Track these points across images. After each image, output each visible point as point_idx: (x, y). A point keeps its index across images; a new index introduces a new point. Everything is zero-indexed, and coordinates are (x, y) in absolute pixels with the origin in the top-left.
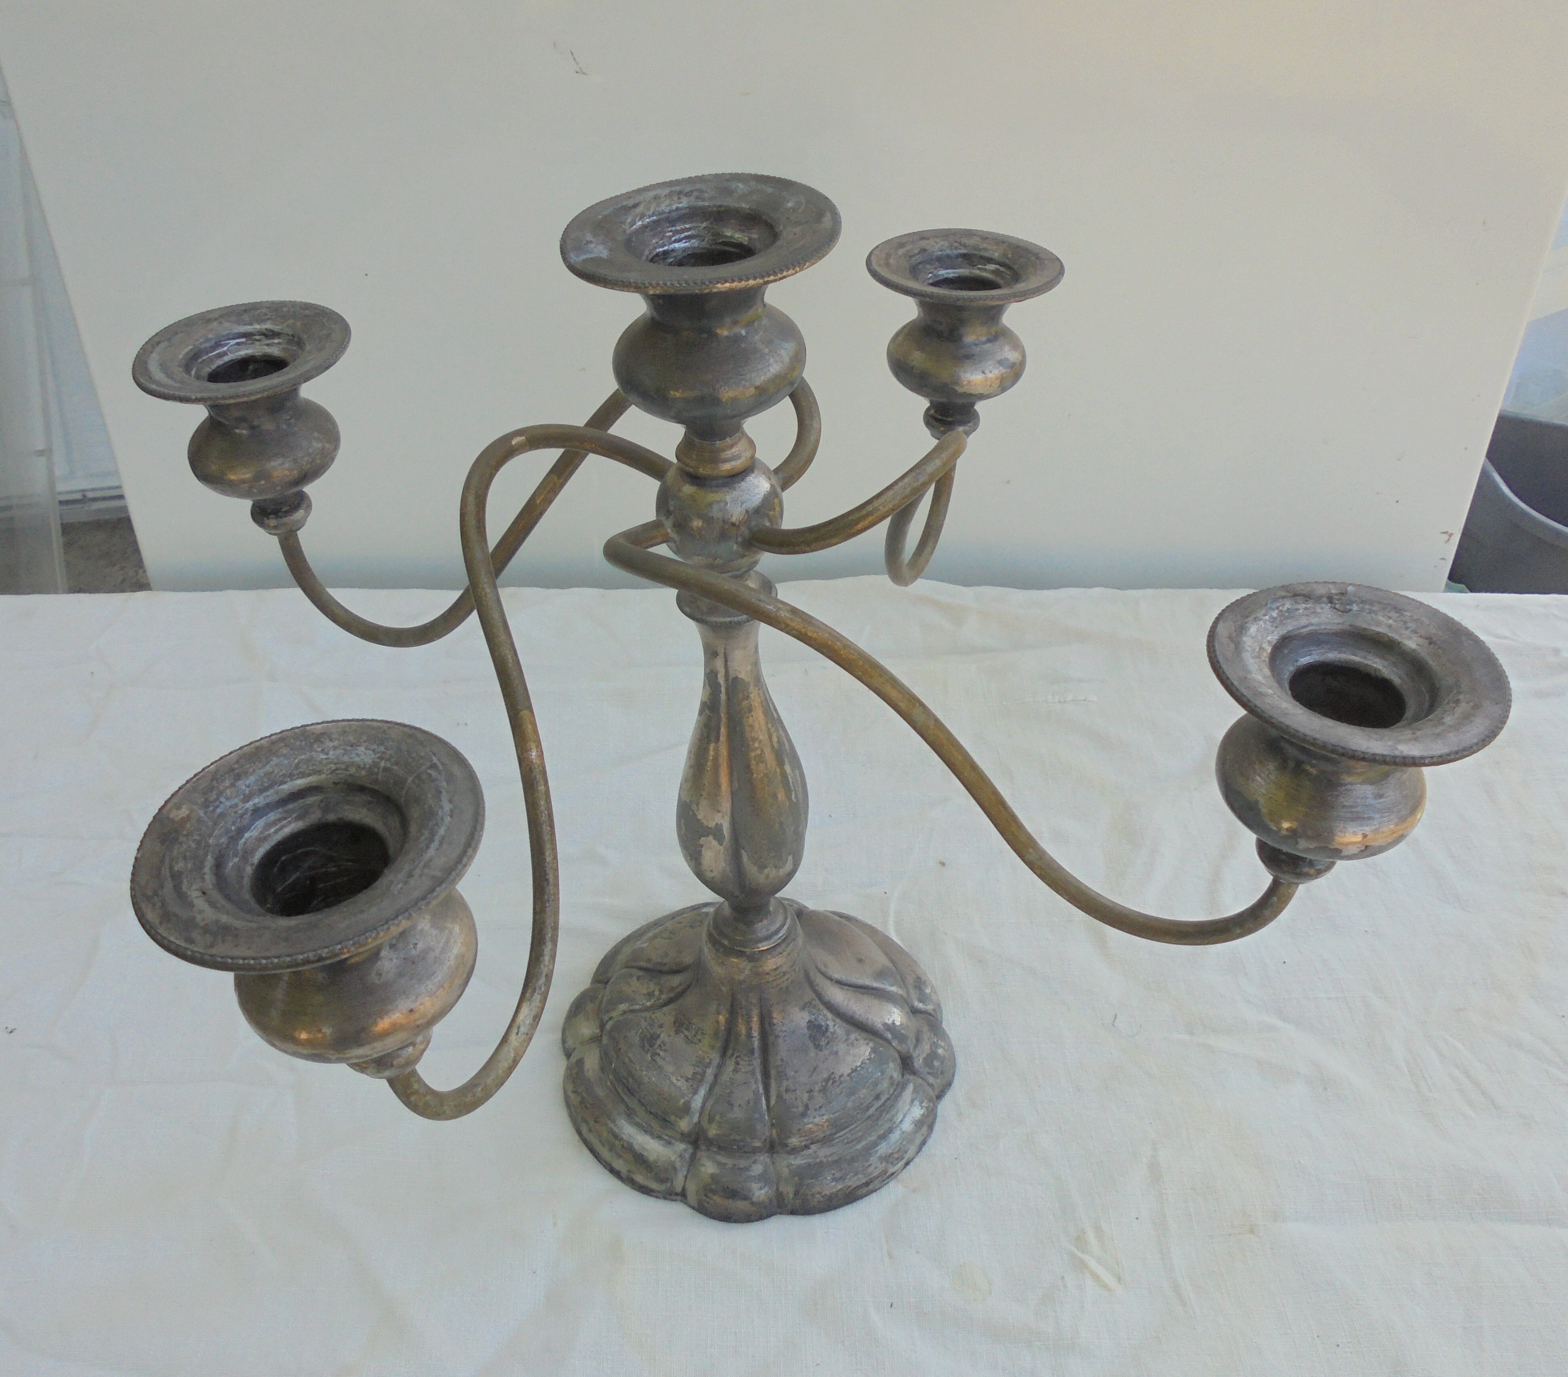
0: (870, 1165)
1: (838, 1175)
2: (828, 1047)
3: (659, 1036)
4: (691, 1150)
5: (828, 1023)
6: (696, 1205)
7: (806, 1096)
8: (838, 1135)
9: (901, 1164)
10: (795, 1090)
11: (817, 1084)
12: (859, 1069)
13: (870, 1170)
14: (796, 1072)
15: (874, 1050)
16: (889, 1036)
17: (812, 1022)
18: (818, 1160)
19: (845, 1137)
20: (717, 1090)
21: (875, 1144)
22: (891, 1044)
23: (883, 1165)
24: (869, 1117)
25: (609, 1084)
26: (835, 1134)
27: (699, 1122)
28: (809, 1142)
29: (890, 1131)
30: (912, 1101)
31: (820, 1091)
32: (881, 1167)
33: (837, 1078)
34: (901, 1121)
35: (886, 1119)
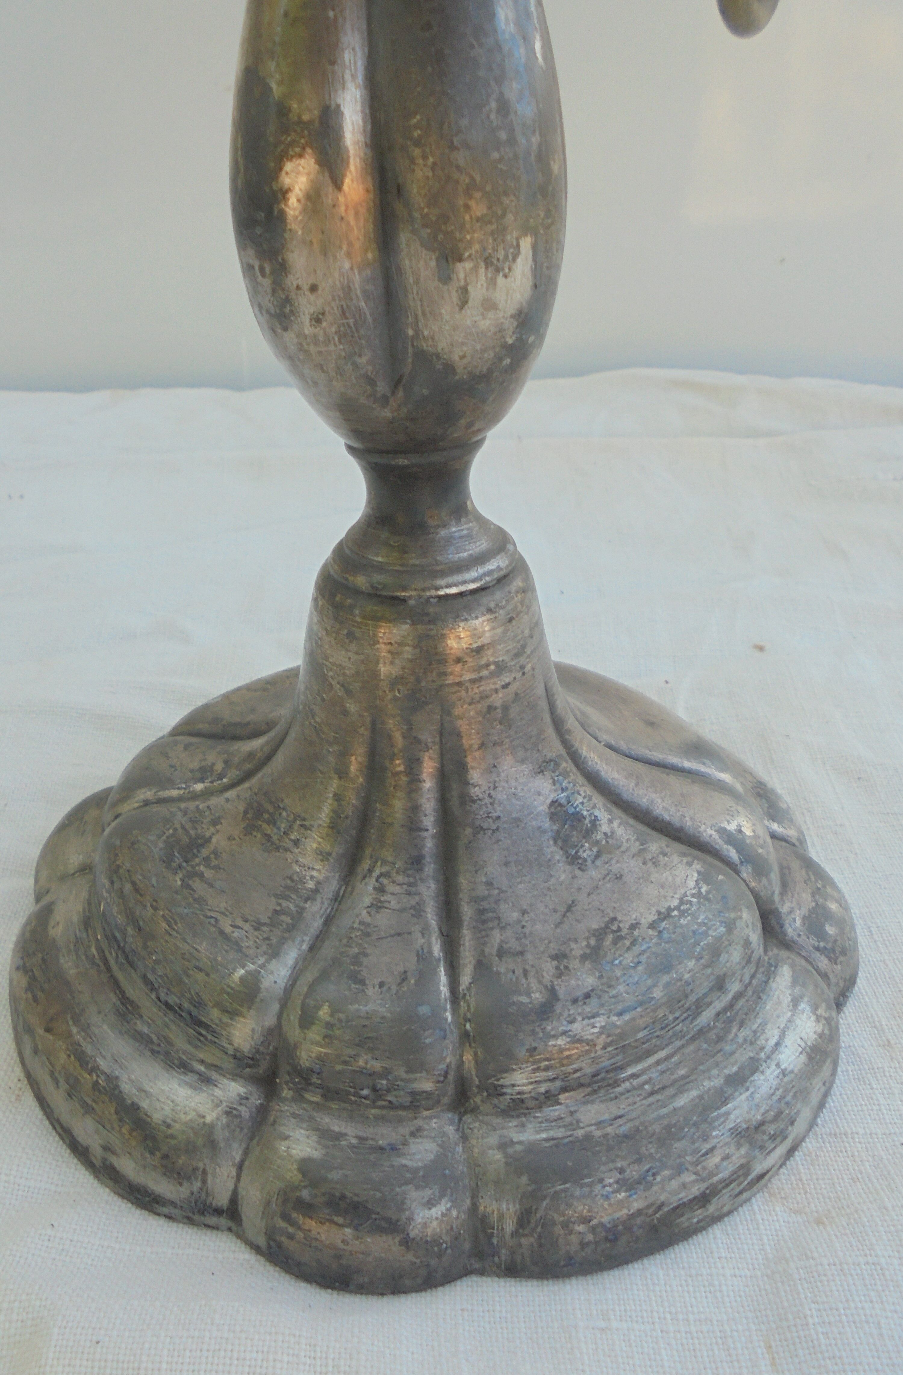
0: (713, 1149)
1: (633, 1172)
2: (598, 862)
3: (208, 840)
4: (256, 1100)
5: (597, 813)
6: (261, 1241)
7: (549, 967)
8: (630, 1071)
9: (781, 1150)
10: (522, 953)
11: (576, 941)
12: (676, 913)
13: (715, 1160)
14: (524, 912)
15: (704, 877)
16: (733, 854)
17: (561, 805)
18: (580, 1133)
19: (644, 1077)
20: (328, 950)
21: (721, 1097)
22: (738, 872)
23: (743, 1151)
24: (701, 1032)
25: (93, 950)
26: (622, 1068)
27: (279, 1026)
28: (558, 1084)
29: (754, 1066)
30: (795, 1002)
31: (584, 958)
32: (739, 1155)
33: (624, 932)
34: (778, 1044)
35: (740, 1040)
